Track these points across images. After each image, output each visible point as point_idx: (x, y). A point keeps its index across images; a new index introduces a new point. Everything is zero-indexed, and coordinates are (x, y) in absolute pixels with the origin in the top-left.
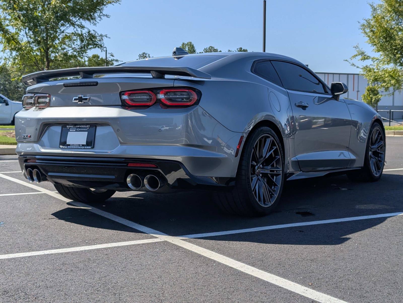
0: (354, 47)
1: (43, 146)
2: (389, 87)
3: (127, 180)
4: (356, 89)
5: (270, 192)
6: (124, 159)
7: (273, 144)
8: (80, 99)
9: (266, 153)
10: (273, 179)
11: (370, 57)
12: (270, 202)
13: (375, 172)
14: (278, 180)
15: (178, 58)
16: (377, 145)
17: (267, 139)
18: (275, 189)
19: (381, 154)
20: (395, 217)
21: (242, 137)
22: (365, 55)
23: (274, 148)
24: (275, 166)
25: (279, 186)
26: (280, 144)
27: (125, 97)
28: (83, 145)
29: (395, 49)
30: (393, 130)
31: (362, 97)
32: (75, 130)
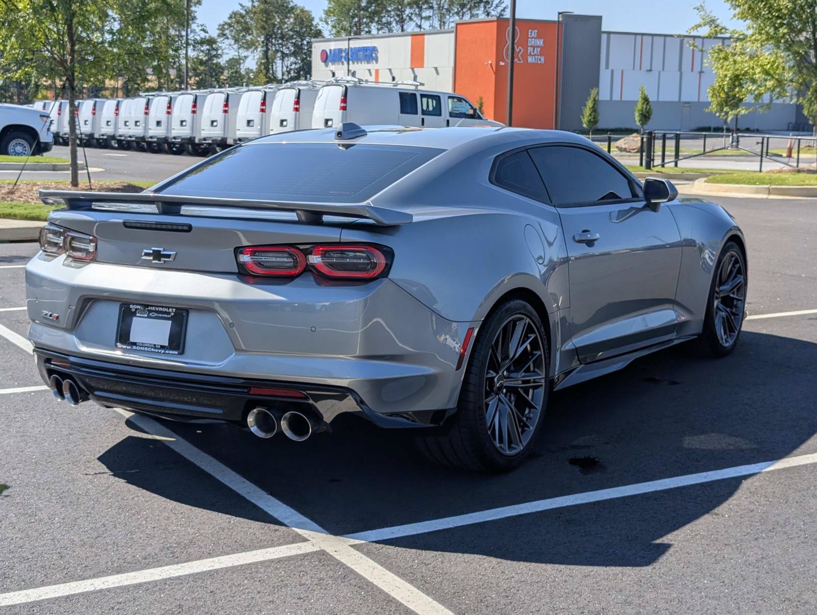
0: (695, 8)
1: (83, 339)
2: (762, 93)
3: (248, 420)
4: (697, 68)
5: (520, 421)
6: (243, 381)
7: (529, 330)
8: (157, 255)
9: (515, 349)
10: (528, 395)
11: (726, 29)
12: (521, 442)
13: (724, 337)
14: (538, 397)
15: (347, 146)
16: (730, 283)
17: (518, 323)
18: (532, 415)
19: (738, 300)
20: (758, 476)
21: (471, 330)
22: (717, 26)
23: (530, 337)
24: (532, 369)
25: (539, 408)
26: (542, 328)
27: (245, 258)
28: (162, 347)
29: (778, 17)
30: (767, 184)
31: (709, 92)
32: (146, 316)
